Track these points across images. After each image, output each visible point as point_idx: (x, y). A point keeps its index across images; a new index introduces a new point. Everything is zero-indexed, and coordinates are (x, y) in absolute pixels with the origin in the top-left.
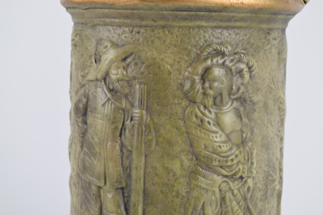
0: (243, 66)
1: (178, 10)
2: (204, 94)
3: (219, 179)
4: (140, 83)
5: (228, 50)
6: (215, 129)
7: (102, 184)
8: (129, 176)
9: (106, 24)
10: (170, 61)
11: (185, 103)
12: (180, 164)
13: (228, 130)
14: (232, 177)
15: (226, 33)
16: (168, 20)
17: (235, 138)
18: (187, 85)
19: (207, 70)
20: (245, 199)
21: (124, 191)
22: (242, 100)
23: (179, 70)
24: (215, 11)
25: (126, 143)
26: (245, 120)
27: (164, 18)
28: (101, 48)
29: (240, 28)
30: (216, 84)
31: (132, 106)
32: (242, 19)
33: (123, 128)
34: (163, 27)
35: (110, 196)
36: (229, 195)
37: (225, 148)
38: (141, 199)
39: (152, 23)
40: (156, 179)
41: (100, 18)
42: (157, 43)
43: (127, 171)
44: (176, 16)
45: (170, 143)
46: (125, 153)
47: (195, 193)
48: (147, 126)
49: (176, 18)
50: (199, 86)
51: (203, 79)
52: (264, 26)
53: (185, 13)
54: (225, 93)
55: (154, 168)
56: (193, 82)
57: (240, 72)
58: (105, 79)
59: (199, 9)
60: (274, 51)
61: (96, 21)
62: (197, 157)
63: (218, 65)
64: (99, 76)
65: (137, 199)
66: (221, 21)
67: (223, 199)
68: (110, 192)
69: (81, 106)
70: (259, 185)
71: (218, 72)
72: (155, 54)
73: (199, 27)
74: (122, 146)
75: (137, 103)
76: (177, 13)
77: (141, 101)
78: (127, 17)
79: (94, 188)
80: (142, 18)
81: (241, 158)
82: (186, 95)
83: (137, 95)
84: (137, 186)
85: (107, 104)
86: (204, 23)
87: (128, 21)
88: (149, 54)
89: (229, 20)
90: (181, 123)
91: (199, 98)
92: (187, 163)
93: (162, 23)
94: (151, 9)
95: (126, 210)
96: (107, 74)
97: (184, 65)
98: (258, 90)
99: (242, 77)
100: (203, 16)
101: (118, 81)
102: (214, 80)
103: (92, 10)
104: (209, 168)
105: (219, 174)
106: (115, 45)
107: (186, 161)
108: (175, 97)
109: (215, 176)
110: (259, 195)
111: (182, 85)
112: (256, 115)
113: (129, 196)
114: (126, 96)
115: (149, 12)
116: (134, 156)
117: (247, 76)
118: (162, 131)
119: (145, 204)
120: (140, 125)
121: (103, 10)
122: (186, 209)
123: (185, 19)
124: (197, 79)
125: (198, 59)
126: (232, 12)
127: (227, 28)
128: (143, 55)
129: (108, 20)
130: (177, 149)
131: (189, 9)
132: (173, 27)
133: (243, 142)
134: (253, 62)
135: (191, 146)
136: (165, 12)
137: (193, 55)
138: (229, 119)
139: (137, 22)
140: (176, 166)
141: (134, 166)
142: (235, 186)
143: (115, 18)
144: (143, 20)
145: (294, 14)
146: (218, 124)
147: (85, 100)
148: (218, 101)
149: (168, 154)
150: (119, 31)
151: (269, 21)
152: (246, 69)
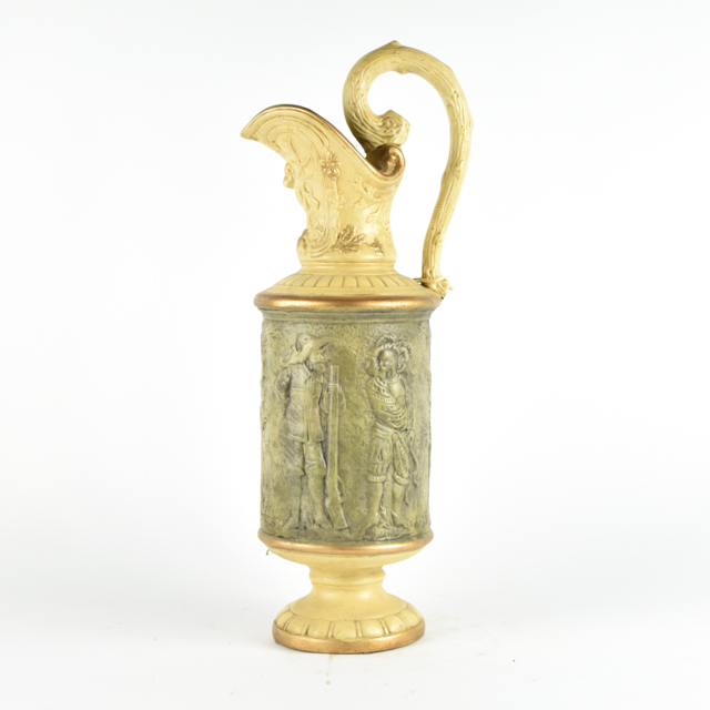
0: (404, 349)
1: (362, 312)
2: (380, 370)
3: (391, 431)
4: (334, 364)
5: (394, 338)
6: (387, 394)
7: (304, 440)
8: (326, 433)
9: (306, 323)
10: (356, 347)
11: (367, 377)
12: (365, 420)
13: (396, 395)
14: (400, 429)
15: (392, 326)
16: (353, 319)
17: (401, 401)
18: (368, 365)
19: (381, 353)
20: (409, 446)
21: (323, 444)
22: (405, 374)
23: (362, 354)
25: (324, 409)
26: (407, 388)
27: (351, 318)
28: (302, 340)
29: (402, 322)
30: (387, 363)
31: (329, 381)
32: (404, 316)
33: (322, 397)
34: (350, 324)
35: (312, 448)
36: (398, 443)
37: (395, 408)
38: (336, 448)
39: (342, 321)
40: (347, 433)
41: (301, 318)
42: (346, 335)
43: (325, 428)
45: (357, 407)
46: (323, 415)
47: (375, 442)
48: (340, 395)
49: (359, 317)
50: (376, 365)
51: (379, 359)
52: (417, 320)
53: (366, 314)
54: (394, 369)
55: (346, 425)
56: (372, 362)
57: (403, 353)
58: (305, 362)
59: (376, 311)
60: (424, 337)
61: (297, 320)
62: (376, 415)
63: (388, 349)
64: (301, 360)
65: (333, 448)
66: (390, 318)
67: (394, 446)
69: (284, 383)
70: (418, 437)
71: (388, 354)
72: (345, 343)
73: (375, 323)
74: (321, 411)
75: (331, 379)
76: (360, 314)
77: (335, 377)
78: (323, 317)
79: (297, 444)
80: (335, 318)
81: (405, 415)
82: (367, 371)
83: (332, 373)
84: (333, 439)
85: (308, 381)
86: (378, 320)
87: (324, 321)
88: (340, 344)
89: (395, 317)
90: (364, 391)
91: (376, 373)
92: (369, 420)
93: (349, 321)
94: (342, 312)
95: (325, 458)
96: (308, 358)
97: (365, 350)
98: (414, 366)
99: (404, 357)
100: (377, 316)
101: (317, 363)
102: (386, 360)
103: (294, 313)
104: (384, 423)
105: (391, 427)
106: (313, 337)
107: (369, 418)
108: (359, 373)
109: (389, 429)
110: (417, 444)
111: (364, 365)
112: (414, 384)
113: (327, 447)
114: (323, 374)
115: (340, 314)
116: (330, 417)
117: (407, 356)
118: (351, 398)
119: (340, 452)
120: (335, 394)
121: (304, 313)
122: (369, 454)
123: (365, 318)
124: (375, 359)
125: (375, 346)
127: (393, 323)
128: (336, 344)
129: (307, 320)
130: (362, 410)
131: (369, 311)
132: (357, 324)
133: (406, 404)
134: (411, 346)
135: (372, 407)
136: (352, 314)
137: (371, 343)
138: (396, 387)
139: (331, 321)
140: (361, 423)
141: (330, 424)
142: (402, 435)
143: (313, 318)
144: (335, 320)
145: (433, 310)
146: (390, 391)
147: (288, 379)
148: (389, 375)
149: (356, 414)
150: (316, 327)
151: (420, 316)
152: (407, 352)
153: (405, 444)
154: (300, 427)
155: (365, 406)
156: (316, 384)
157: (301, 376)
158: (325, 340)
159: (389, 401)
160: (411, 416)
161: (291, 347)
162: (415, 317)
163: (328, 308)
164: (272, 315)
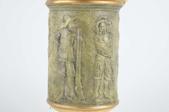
0: (110, 23)
1: (92, 5)
2: (99, 31)
3: (104, 58)
4: (79, 28)
5: (106, 17)
6: (102, 42)
7: (66, 61)
8: (76, 58)
9: (67, 10)
10: (89, 21)
11: (94, 34)
12: (93, 53)
13: (106, 42)
14: (107, 57)
15: (105, 12)
16: (88, 8)
17: (108, 45)
18: (94, 29)
19: (100, 24)
20: (111, 64)
21: (74, 63)
22: (110, 33)
23: (92, 24)
24: (102, 6)
25: (75, 48)
26: (111, 39)
27: (87, 8)
28: (65, 18)
29: (109, 11)
30: (103, 28)
31: (77, 36)
32: (110, 8)
33: (74, 43)
34: (87, 11)
35: (69, 65)
36: (106, 63)
37: (105, 48)
38: (80, 65)
39: (83, 9)
40: (85, 58)
41: (65, 8)
42: (85, 15)
43: (75, 56)
44: (91, 7)
45: (89, 47)
46: (75, 51)
47: (97, 62)
48: (82, 42)
49: (91, 8)
50: (98, 29)
51: (99, 26)
52: (115, 10)
53: (94, 6)
54: (105, 31)
55: (84, 55)
56: (96, 27)
57: (109, 24)
58: (67, 28)
59: (98, 5)
60: (117, 18)
61: (63, 9)
62: (97, 51)
63: (103, 22)
64: (65, 27)
65: (78, 65)
66: (104, 9)
67: (105, 64)
68: (70, 63)
69: (58, 37)
70: (114, 60)
71: (103, 24)
72: (84, 19)
73: (98, 10)
74: (73, 48)
75: (78, 35)
76: (91, 6)
77: (80, 34)
78: (75, 8)
79: (63, 63)
80: (80, 8)
81: (110, 51)
82: (94, 31)
83: (78, 32)
84: (78, 61)
85: (68, 35)
86: (99, 9)
87: (75, 9)
88: (82, 19)
89: (106, 8)
90: (93, 40)
91: (98, 32)
92: (94, 53)
93: (86, 9)
94: (83, 5)
95: (75, 69)
96: (68, 26)
97: (93, 22)
98: (114, 30)
99: (110, 26)
100: (99, 7)
101: (72, 28)
102: (102, 27)
103: (62, 6)
104: (101, 54)
105: (104, 56)
106: (70, 16)
107: (94, 52)
108: (90, 32)
109: (103, 57)
110: (114, 63)
112: (113, 38)
113: (76, 64)
114: (75, 33)
115: (83, 6)
116: (78, 51)
117: (111, 26)
118: (87, 43)
119: (82, 67)
120: (80, 41)
121: (67, 6)
122: (94, 67)
123: (93, 8)
124: (97, 26)
126: (107, 6)
127: (105, 11)
128: (80, 20)
129: (68, 9)
130: (91, 48)
131: (95, 5)
132: (90, 11)
133: (110, 47)
134: (112, 22)
135: (96, 47)
136: (88, 6)
137: (96, 19)
138: (106, 39)
139: (79, 9)
140: (91, 54)
141: (77, 54)
142: (108, 60)
143: (71, 8)
144: (80, 9)
146: (103, 40)
147: (59, 35)
148: (103, 33)
149: (89, 50)
150: (72, 12)
151: (116, 9)
152: (111, 24)
153: (109, 63)
154: (64, 56)
155: (93, 46)
156: (71, 37)
157: (65, 34)
158: (76, 17)
159: (103, 45)
160: (112, 52)
161: (61, 21)
162: (114, 9)
163: (77, 3)
164: (53, 8)
